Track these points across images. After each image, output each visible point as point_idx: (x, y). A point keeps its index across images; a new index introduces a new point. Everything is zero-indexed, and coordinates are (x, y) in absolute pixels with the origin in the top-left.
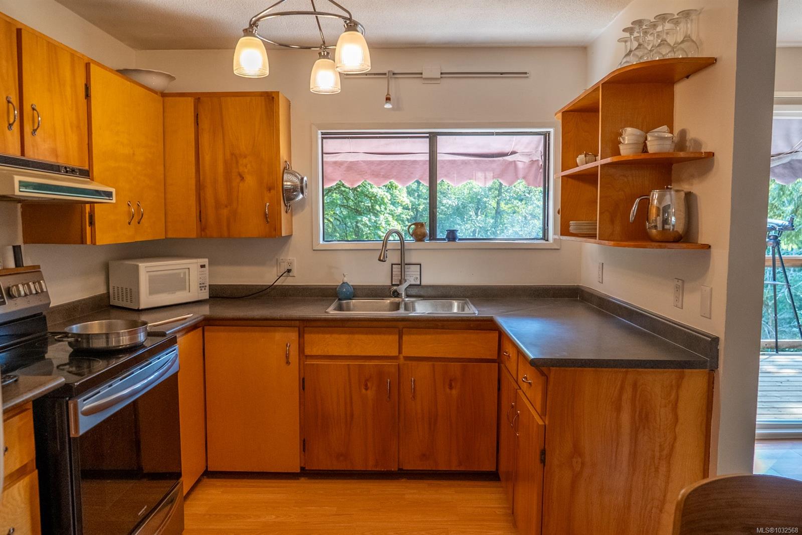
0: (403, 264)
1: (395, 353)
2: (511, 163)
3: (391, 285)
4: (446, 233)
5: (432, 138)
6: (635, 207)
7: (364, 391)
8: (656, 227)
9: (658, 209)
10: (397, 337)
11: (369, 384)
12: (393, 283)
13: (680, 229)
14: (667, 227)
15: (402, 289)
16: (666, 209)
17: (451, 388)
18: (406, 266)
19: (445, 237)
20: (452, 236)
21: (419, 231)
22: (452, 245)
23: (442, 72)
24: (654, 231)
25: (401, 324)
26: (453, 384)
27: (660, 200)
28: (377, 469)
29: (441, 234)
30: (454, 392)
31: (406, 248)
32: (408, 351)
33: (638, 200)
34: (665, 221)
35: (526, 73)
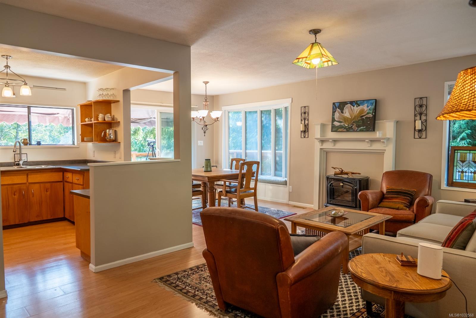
0: (20, 154)
1: (25, 181)
2: (56, 117)
3: (14, 161)
4: (36, 143)
5: (29, 108)
6: (103, 134)
7: (13, 196)
8: (108, 138)
9: (108, 134)
10: (26, 176)
11: (16, 193)
12: (16, 161)
13: (114, 139)
14: (111, 138)
15: (21, 162)
16: (110, 134)
17: (47, 191)
18: (22, 155)
19: (36, 144)
20: (39, 143)
21: (25, 142)
22: (39, 146)
23: (34, 85)
24: (108, 139)
25: (27, 172)
26: (48, 190)
27: (109, 132)
28: (20, 223)
29: (34, 142)
30: (48, 193)
31: (22, 147)
32: (30, 181)
33: (103, 132)
34: (110, 137)
35: (65, 89)
